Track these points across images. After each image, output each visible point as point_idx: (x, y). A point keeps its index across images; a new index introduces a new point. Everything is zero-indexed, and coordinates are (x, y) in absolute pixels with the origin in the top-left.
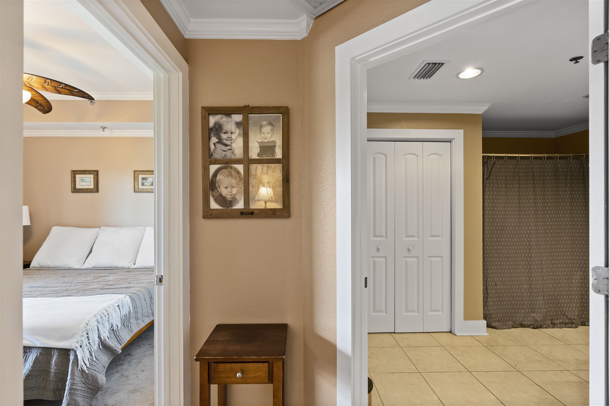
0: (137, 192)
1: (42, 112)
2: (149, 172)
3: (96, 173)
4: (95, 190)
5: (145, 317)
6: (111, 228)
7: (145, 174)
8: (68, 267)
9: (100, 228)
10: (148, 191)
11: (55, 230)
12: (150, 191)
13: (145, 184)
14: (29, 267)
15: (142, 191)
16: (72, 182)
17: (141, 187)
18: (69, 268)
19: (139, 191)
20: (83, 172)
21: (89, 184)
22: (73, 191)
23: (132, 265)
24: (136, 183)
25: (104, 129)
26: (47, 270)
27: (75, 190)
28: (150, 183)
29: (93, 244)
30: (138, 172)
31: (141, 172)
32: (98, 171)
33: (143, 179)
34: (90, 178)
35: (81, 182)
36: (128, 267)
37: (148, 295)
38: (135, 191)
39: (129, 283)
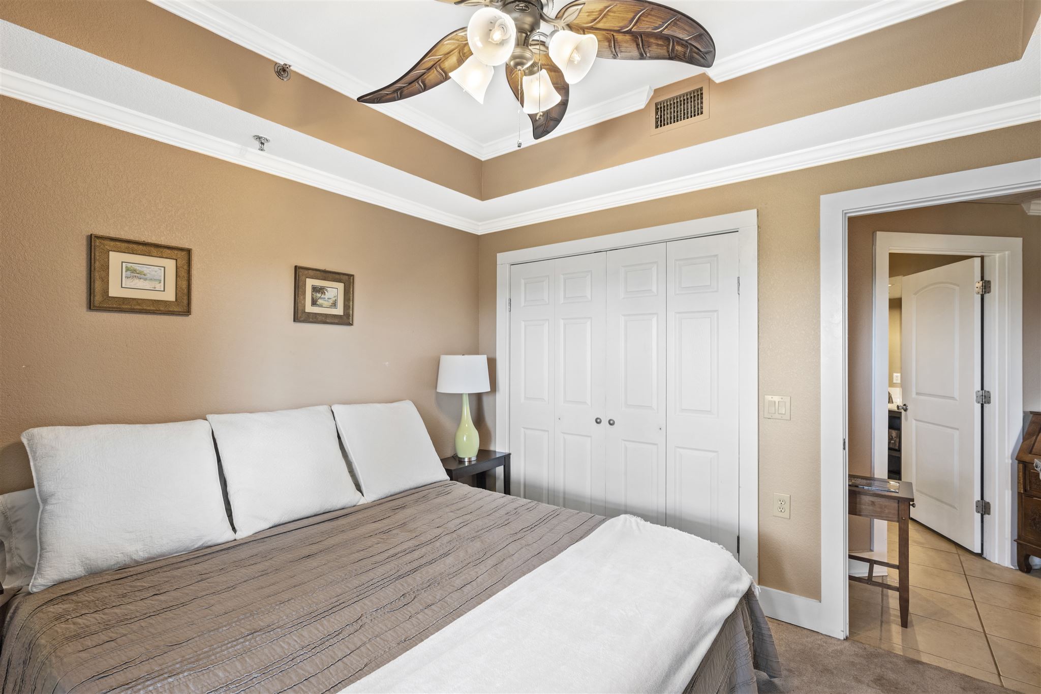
0: (300, 320)
2: (328, 275)
3: (185, 257)
4: (182, 307)
7: (319, 278)
10: (324, 320)
12: (329, 320)
13: (320, 301)
15: (312, 319)
17: (309, 308)
19: (305, 318)
20: (138, 246)
22: (100, 303)
24: (300, 298)
27: (108, 303)
28: (329, 300)
30: (304, 272)
31: (312, 272)
32: (190, 250)
33: (315, 289)
35: (127, 277)
38: (295, 318)
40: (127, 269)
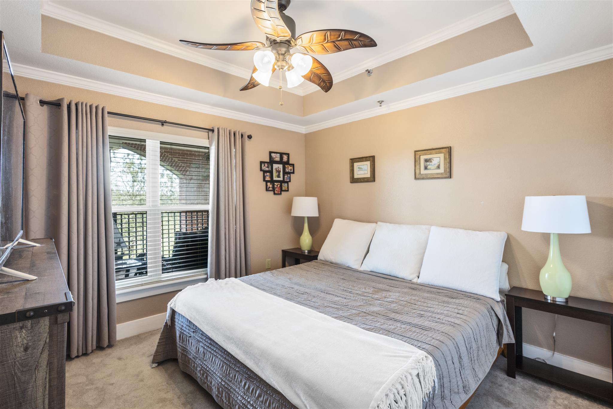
0: (419, 179)
1: (325, 90)
2: (434, 151)
3: (372, 159)
4: (372, 179)
5: (454, 394)
6: (388, 224)
7: (428, 153)
8: (347, 265)
9: (377, 223)
10: (433, 177)
11: (338, 223)
12: (435, 177)
13: (429, 167)
14: (317, 259)
15: (425, 177)
16: (351, 171)
17: (423, 171)
18: (348, 267)
19: (422, 177)
20: (360, 159)
21: (366, 172)
22: (352, 181)
23: (415, 278)
24: (417, 167)
25: (381, 103)
26: (331, 266)
27: (354, 180)
28: (435, 165)
29: (370, 241)
30: (419, 152)
31: (424, 152)
32: (374, 156)
33: (426, 161)
34: (366, 165)
35: (358, 171)
36: (409, 279)
37: (456, 352)
38: (416, 178)
39: (421, 316)
40: (358, 168)
